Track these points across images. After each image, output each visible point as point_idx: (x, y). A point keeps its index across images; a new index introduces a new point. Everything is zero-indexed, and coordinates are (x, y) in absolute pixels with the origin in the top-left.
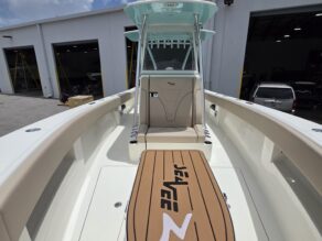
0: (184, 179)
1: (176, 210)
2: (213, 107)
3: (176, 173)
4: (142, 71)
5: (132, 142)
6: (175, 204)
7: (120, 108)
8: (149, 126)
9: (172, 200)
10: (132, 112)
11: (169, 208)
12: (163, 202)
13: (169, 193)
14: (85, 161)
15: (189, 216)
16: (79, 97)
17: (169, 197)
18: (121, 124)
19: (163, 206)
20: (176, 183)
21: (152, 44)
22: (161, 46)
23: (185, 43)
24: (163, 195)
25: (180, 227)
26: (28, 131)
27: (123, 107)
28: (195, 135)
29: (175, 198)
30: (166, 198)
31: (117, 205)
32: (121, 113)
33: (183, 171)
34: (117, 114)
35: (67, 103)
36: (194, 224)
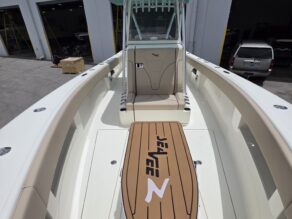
0: (165, 150)
1: (157, 176)
2: (195, 71)
3: (158, 144)
4: (128, 42)
5: (122, 110)
6: (157, 171)
7: (109, 74)
8: (136, 95)
9: (155, 168)
10: (121, 76)
11: (152, 174)
12: (148, 169)
13: (152, 162)
14: (84, 127)
15: (167, 181)
16: (69, 59)
17: (152, 165)
18: (111, 89)
19: (147, 173)
20: (158, 153)
21: (137, 8)
22: (146, 9)
23: (169, 6)
24: (148, 164)
25: (160, 188)
26: (36, 111)
27: (112, 72)
28: (176, 103)
29: (157, 166)
30: (150, 166)
31: (113, 162)
32: (111, 79)
33: (164, 142)
34: (107, 80)
35: (59, 65)
36: (170, 187)
